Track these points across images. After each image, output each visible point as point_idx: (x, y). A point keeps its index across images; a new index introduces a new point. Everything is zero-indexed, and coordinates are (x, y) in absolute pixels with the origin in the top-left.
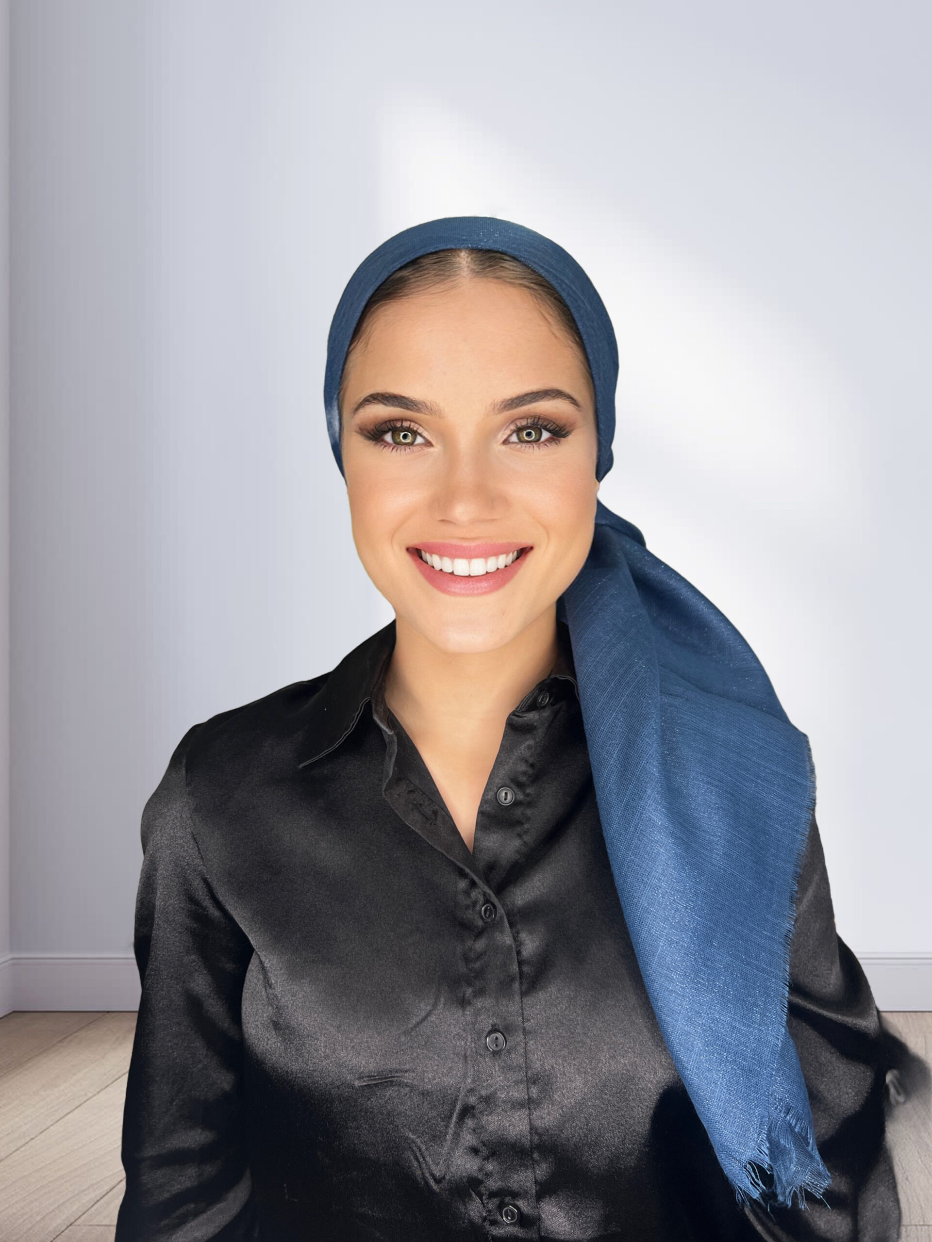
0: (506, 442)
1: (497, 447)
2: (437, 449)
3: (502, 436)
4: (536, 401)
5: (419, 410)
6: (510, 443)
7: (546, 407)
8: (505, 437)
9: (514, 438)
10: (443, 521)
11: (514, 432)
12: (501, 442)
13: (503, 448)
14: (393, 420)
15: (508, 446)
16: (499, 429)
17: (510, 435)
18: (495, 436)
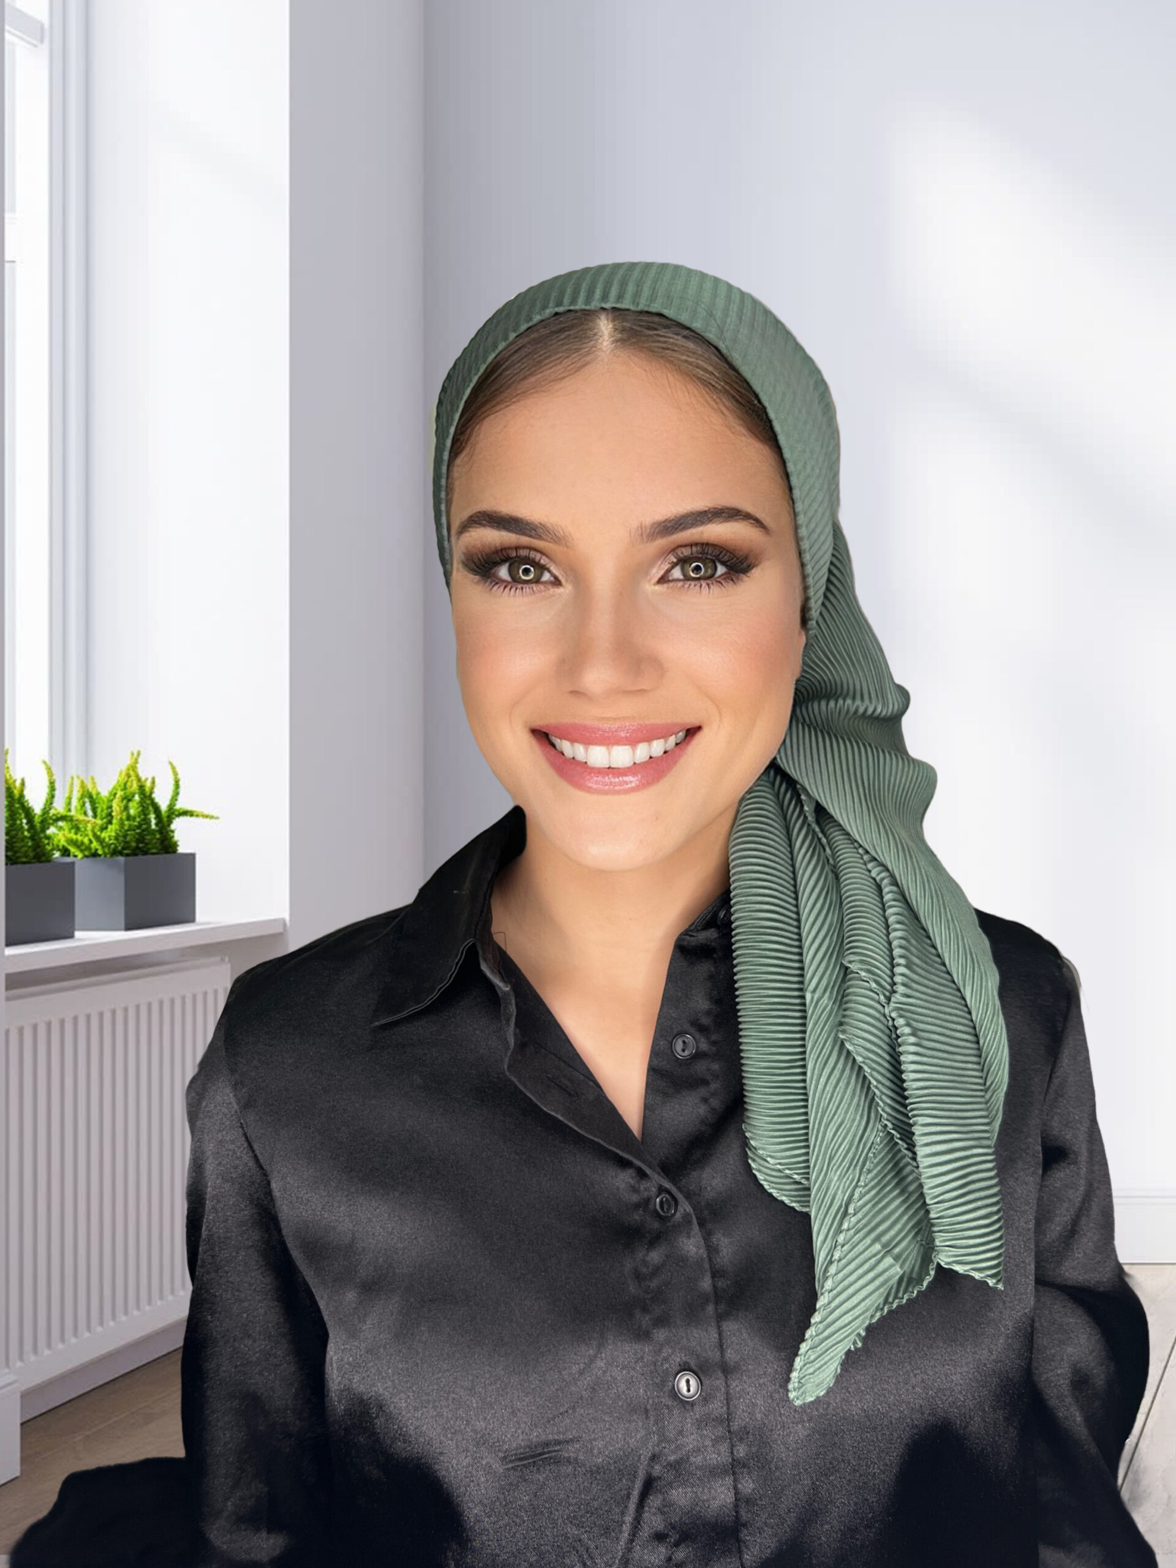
0: (663, 580)
1: (650, 588)
2: (566, 590)
3: (657, 572)
4: (703, 523)
5: (539, 537)
6: (669, 581)
7: (720, 531)
8: (662, 573)
9: (677, 573)
10: (575, 693)
11: (674, 565)
12: (656, 579)
13: (659, 588)
14: (508, 549)
15: (665, 585)
16: (652, 563)
17: (668, 571)
18: (647, 573)
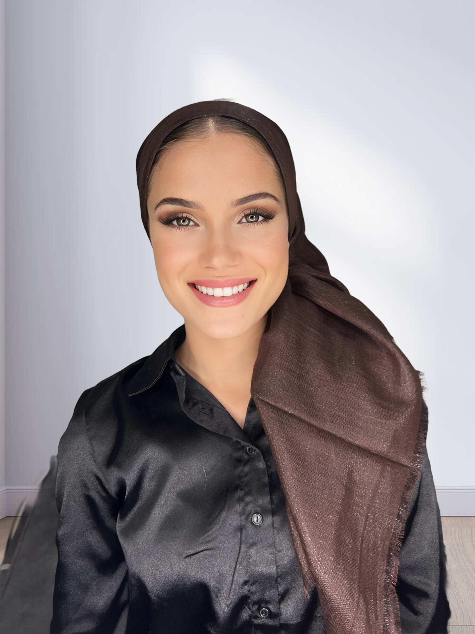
4: (255, 199)
7: (261, 202)
10: (207, 267)
12: (237, 222)
14: (177, 213)
16: (235, 215)
18: (234, 219)
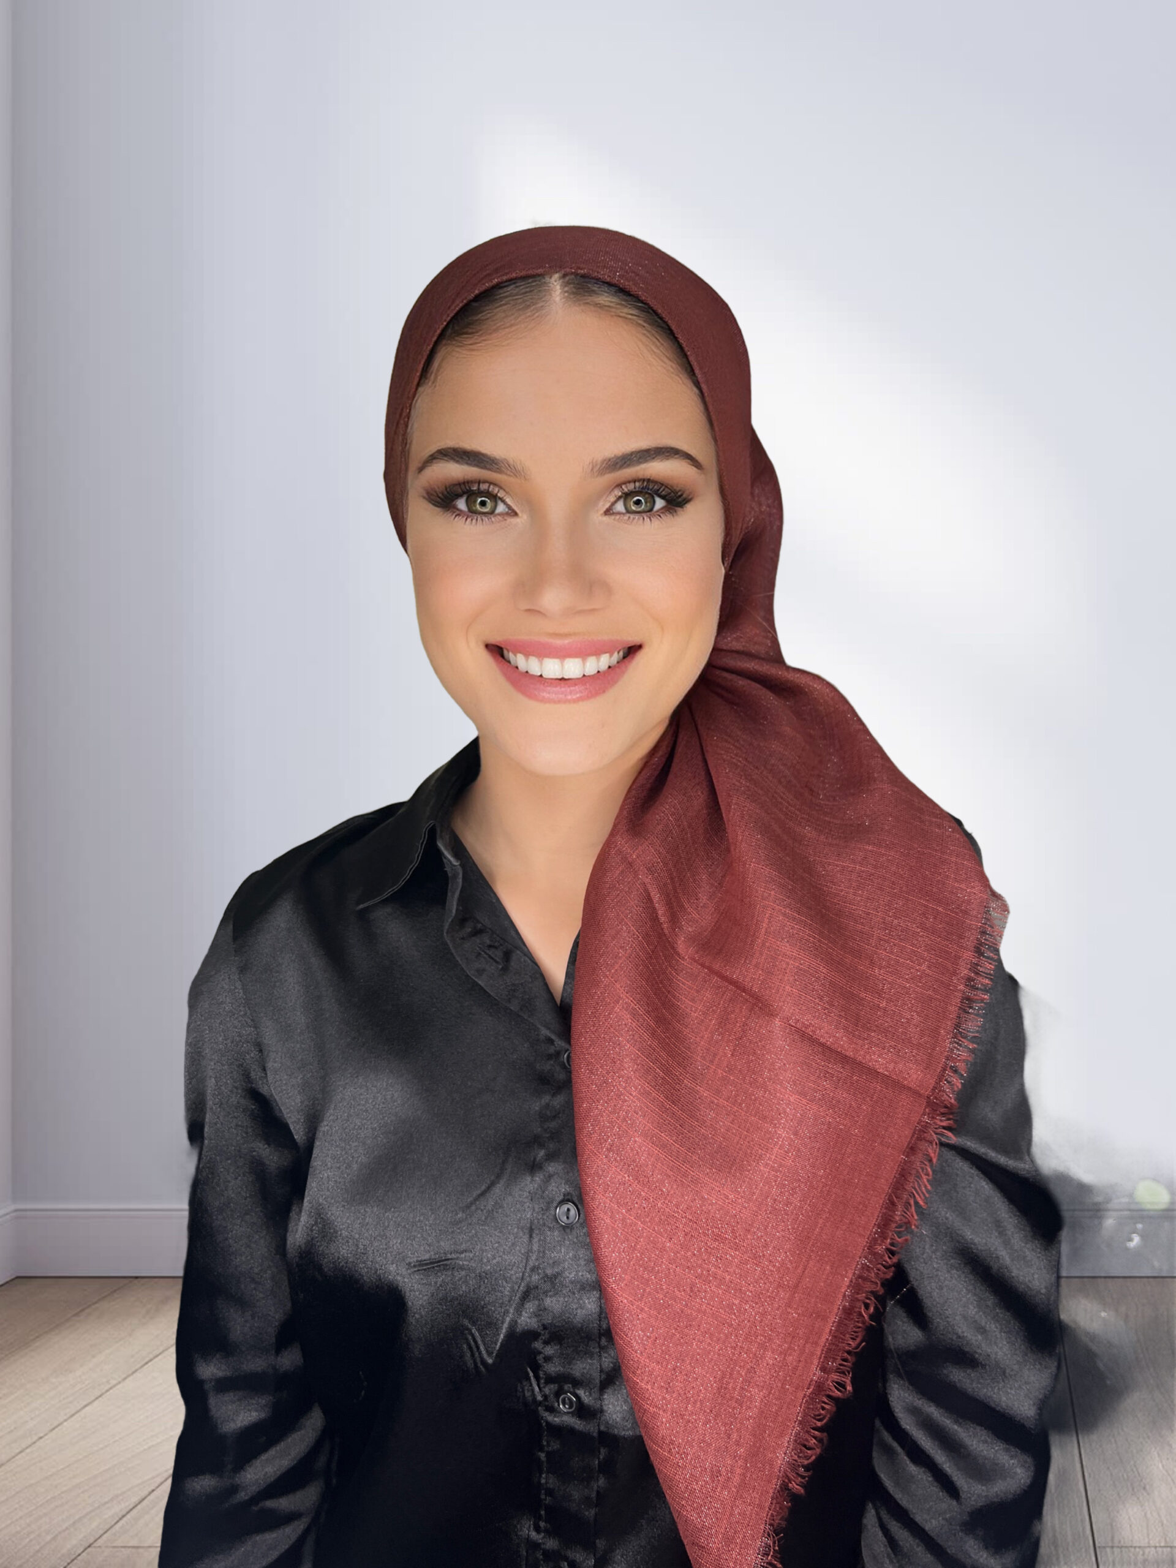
10: (529, 611)
14: (468, 482)
17: (613, 504)
18: (595, 505)
